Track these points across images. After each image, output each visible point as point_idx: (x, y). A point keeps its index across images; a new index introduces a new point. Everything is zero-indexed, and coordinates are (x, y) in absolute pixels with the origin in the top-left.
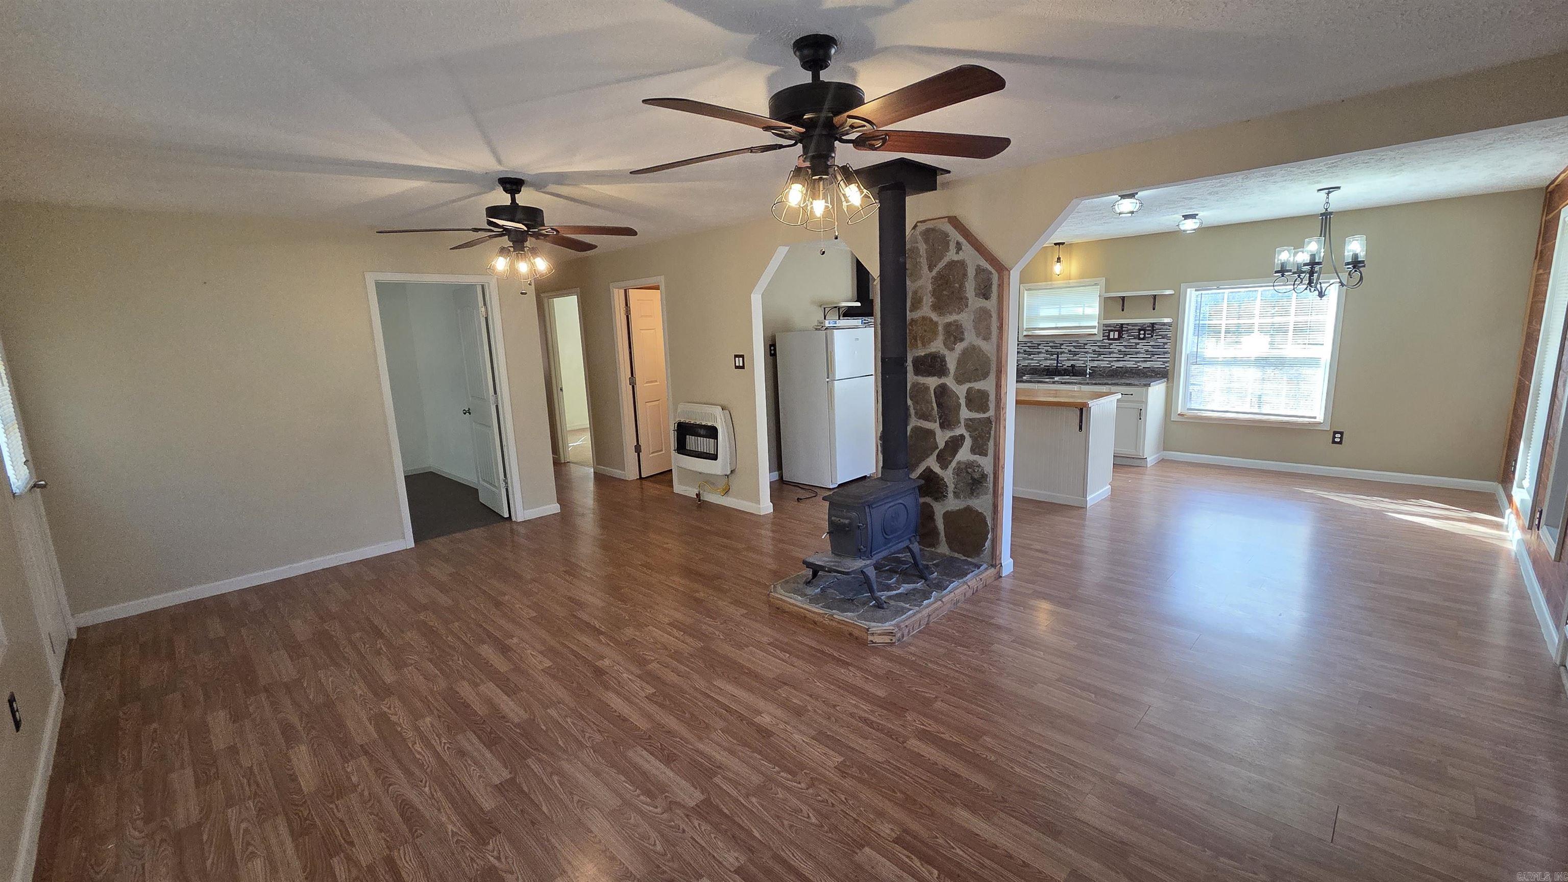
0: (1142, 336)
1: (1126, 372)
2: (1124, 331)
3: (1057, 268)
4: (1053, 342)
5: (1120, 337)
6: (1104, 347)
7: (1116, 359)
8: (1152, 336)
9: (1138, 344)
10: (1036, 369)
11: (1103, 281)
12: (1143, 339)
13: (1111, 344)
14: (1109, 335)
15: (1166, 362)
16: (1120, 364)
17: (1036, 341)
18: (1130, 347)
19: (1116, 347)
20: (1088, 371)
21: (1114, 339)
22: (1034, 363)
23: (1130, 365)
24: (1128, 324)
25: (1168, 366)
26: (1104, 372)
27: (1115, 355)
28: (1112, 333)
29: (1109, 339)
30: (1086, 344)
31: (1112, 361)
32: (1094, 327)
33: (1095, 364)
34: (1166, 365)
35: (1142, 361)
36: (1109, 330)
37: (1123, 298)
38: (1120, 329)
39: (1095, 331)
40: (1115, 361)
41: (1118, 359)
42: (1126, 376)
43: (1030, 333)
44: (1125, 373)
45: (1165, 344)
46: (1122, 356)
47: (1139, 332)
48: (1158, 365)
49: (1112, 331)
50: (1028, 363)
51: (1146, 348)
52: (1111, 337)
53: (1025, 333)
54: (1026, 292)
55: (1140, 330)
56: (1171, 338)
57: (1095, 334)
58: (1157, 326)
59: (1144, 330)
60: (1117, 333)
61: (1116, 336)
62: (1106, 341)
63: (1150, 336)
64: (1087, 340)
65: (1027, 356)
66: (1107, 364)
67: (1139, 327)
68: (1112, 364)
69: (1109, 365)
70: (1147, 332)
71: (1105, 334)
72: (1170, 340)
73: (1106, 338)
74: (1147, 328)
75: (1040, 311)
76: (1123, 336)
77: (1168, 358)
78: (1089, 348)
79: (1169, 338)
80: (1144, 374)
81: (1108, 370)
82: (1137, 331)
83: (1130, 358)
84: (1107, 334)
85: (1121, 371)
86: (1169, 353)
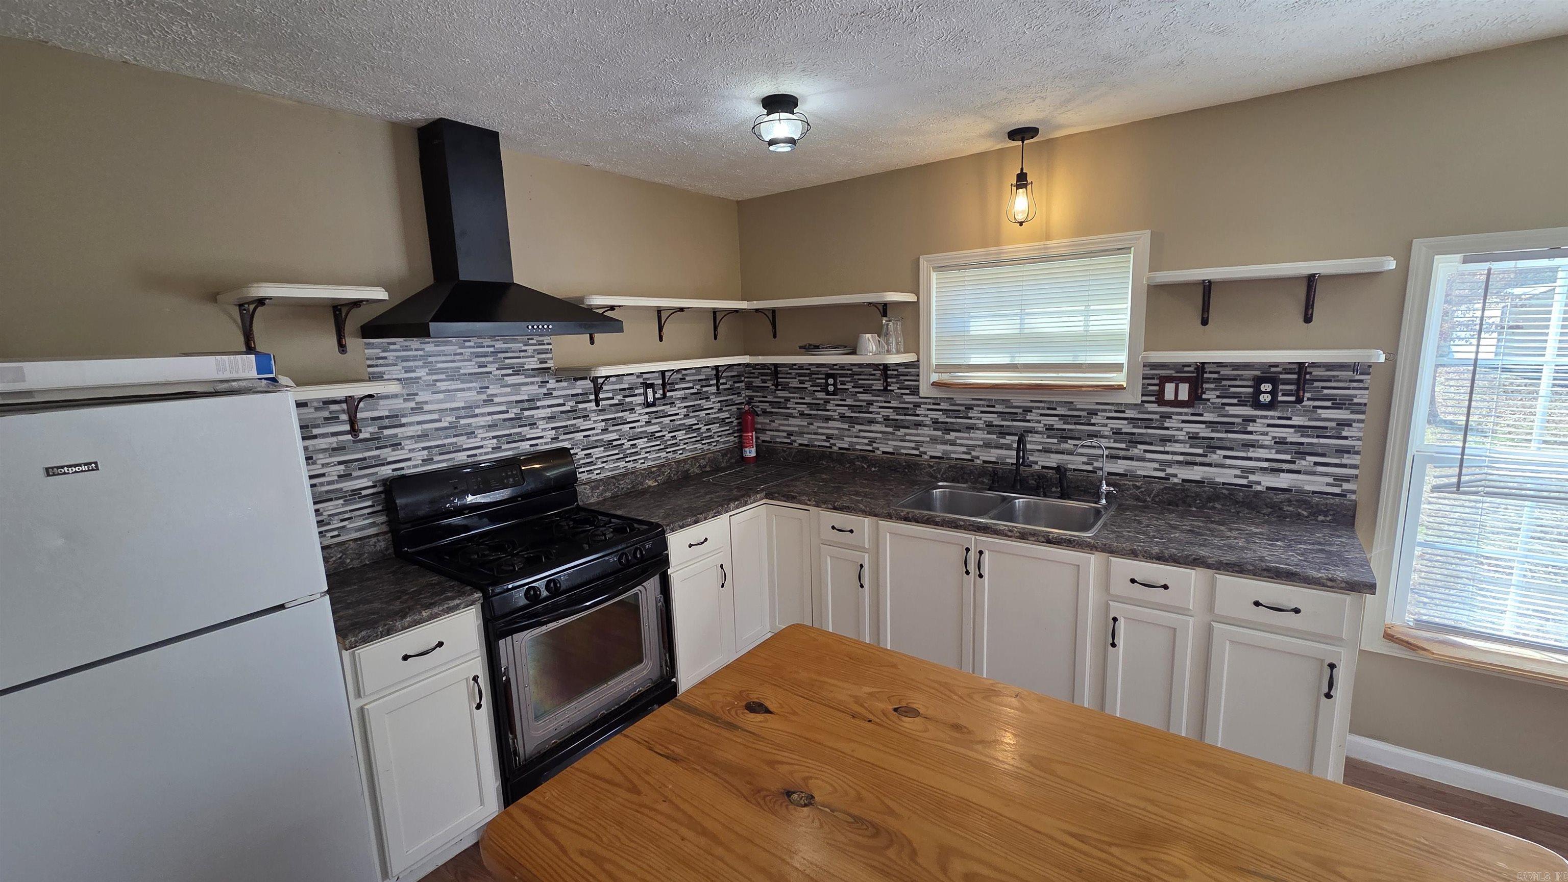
0: (1265, 398)
2: (1208, 381)
3: (1021, 203)
4: (1005, 402)
5: (1196, 397)
6: (1147, 423)
7: (1181, 458)
8: (1299, 401)
9: (1250, 420)
10: (962, 468)
11: (1145, 236)
12: (1270, 406)
13: (1167, 416)
14: (1162, 391)
15: (1346, 479)
16: (1196, 473)
17: (962, 398)
18: (1228, 427)
19: (1181, 425)
20: (1104, 487)
21: (1176, 403)
22: (957, 452)
23: (1226, 476)
24: (1220, 364)
25: (1354, 492)
26: (1149, 492)
27: (1178, 448)
28: (1170, 388)
29: (1161, 401)
30: (1093, 413)
31: (1170, 464)
32: (1117, 367)
33: (1120, 467)
34: (1347, 486)
35: (1262, 469)
36: (1161, 379)
37: (1207, 287)
38: (1198, 375)
39: (1119, 379)
40: (1179, 462)
41: (1189, 458)
42: (1214, 508)
43: (945, 378)
44: (1210, 499)
45: (1345, 423)
46: (1200, 451)
47: (1257, 388)
48: (1315, 484)
49: (1170, 379)
50: (945, 452)
51: (1278, 432)
52: (1169, 395)
53: (935, 377)
54: (934, 276)
55: (1258, 381)
56: (1367, 409)
57: (1120, 388)
59: (1274, 383)
60: (1184, 387)
61: (1184, 395)
62: (1153, 407)
63: (1293, 399)
64: (1097, 403)
65: (940, 433)
66: (1155, 469)
67: (1258, 373)
68: (1169, 471)
69: (1162, 474)
70: (1281, 387)
71: (1151, 388)
72: (1363, 413)
73: (1153, 399)
74: (1282, 376)
75: (972, 324)
76: (1204, 396)
77: (1355, 467)
78: (1104, 424)
79: (1359, 408)
80: (1276, 508)
81: (1157, 487)
82: (1250, 383)
83: (1225, 457)
84: (1157, 388)
85: (1198, 495)
86: (1357, 453)
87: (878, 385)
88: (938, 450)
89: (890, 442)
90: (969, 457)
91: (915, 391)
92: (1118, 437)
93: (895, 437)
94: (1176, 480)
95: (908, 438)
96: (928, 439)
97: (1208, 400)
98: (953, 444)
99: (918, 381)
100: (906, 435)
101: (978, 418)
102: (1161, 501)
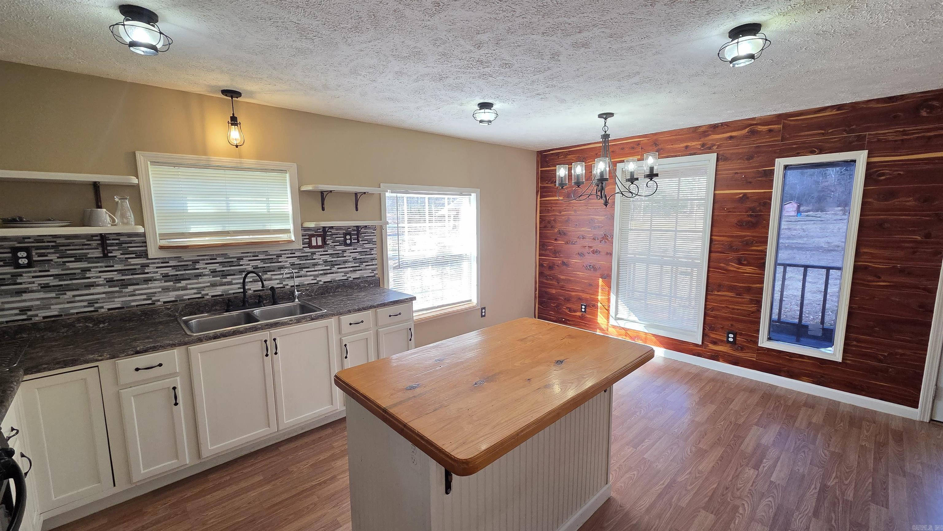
0: (348, 242)
1: (338, 287)
2: (328, 236)
3: (235, 134)
5: (324, 244)
6: (306, 258)
7: (322, 272)
8: (358, 241)
9: (344, 251)
10: (197, 303)
11: (294, 166)
12: (350, 245)
13: (313, 253)
14: (310, 242)
15: (373, 270)
16: (328, 278)
17: (188, 256)
18: (337, 255)
19: (319, 257)
20: (297, 293)
21: (317, 247)
22: (189, 295)
23: (339, 277)
24: (332, 228)
25: (377, 274)
26: (312, 291)
27: (320, 268)
28: (314, 239)
29: (310, 246)
30: (279, 256)
31: (317, 276)
32: (287, 231)
33: (299, 281)
34: (375, 272)
35: (351, 271)
36: (309, 235)
37: (323, 195)
38: (324, 233)
39: (290, 237)
40: (321, 274)
41: (325, 272)
42: (338, 291)
43: (170, 242)
44: (336, 288)
45: (372, 249)
46: (329, 267)
47: (345, 237)
48: (366, 273)
49: (313, 236)
50: (177, 296)
51: (353, 255)
52: (314, 243)
53: (161, 243)
54: (150, 168)
55: (345, 235)
56: (377, 243)
57: (291, 241)
58: (363, 230)
59: (350, 234)
60: (319, 239)
61: (320, 243)
62: (307, 250)
63: (356, 241)
64: (281, 250)
65: (171, 283)
66: (312, 280)
67: (344, 231)
68: (318, 279)
69: (315, 281)
70: (353, 237)
71: (305, 240)
72: (376, 245)
73: (307, 245)
74: (352, 232)
75: (188, 205)
76: (327, 243)
77: (376, 265)
78: (286, 261)
79: (374, 243)
80: (358, 285)
81: (316, 287)
82: (342, 236)
83: (338, 268)
84: (308, 240)
85: (332, 287)
86: (376, 259)
87: (97, 253)
88: (172, 296)
89: (116, 300)
90: (199, 296)
91: (144, 254)
92: (326, 264)
93: (123, 294)
94: (321, 283)
95: (137, 292)
96: (160, 290)
97: (329, 244)
98: (185, 289)
99: (146, 246)
100: (135, 290)
101: (203, 267)
102: (318, 294)
